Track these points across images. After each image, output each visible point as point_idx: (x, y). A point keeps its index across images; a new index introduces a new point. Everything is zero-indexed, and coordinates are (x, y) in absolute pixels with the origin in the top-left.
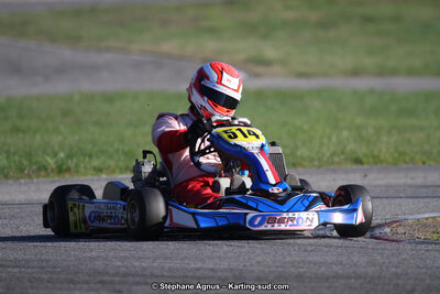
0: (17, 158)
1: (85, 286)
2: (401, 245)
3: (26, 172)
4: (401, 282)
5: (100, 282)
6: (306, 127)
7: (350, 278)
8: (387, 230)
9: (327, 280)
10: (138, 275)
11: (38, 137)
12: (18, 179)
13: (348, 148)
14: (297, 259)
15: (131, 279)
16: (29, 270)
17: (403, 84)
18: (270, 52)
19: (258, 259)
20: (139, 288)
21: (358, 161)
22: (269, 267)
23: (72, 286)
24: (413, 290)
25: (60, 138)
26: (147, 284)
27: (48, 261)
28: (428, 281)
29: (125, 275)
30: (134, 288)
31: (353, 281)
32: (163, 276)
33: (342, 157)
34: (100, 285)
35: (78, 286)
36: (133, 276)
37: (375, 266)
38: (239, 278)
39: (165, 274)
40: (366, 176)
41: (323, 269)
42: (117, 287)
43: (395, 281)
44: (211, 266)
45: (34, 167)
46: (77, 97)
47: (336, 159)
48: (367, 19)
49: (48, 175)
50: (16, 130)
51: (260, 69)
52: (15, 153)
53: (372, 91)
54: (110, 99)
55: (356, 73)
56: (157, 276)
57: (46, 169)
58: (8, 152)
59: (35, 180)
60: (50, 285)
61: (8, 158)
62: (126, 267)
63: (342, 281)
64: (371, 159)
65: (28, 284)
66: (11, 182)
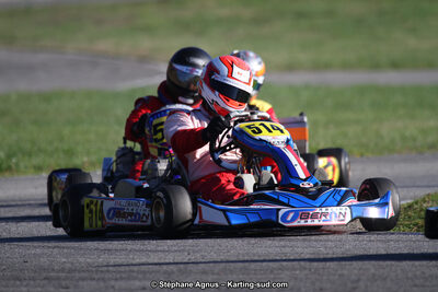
1: (32, 282)
2: (344, 237)
4: (345, 272)
7: (295, 270)
15: (77, 275)
17: (338, 79)
20: (85, 283)
23: (18, 283)
24: (359, 280)
28: (373, 271)
29: (70, 271)
30: (81, 283)
34: (46, 282)
35: (25, 283)
36: (79, 272)
42: (64, 283)
43: (339, 272)
48: (300, 15)
53: (307, 87)
62: (72, 264)
63: (288, 273)
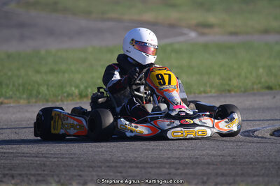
3: (60, 98)
5: (108, 167)
6: (235, 66)
9: (251, 163)
10: (132, 162)
11: (66, 75)
13: (263, 80)
16: (64, 160)
18: (211, 19)
19: (207, 151)
21: (270, 88)
26: (138, 167)
27: (75, 154)
31: (267, 164)
32: (147, 162)
33: (259, 86)
38: (195, 163)
39: (149, 161)
40: (274, 97)
41: (248, 157)
44: (177, 156)
45: (65, 95)
47: (255, 87)
49: (73, 100)
50: (52, 71)
51: (206, 31)
55: (266, 31)
56: (143, 163)
57: (72, 95)
58: (48, 85)
59: (65, 103)
60: (77, 169)
61: (48, 89)
64: (278, 87)
65: (63, 168)
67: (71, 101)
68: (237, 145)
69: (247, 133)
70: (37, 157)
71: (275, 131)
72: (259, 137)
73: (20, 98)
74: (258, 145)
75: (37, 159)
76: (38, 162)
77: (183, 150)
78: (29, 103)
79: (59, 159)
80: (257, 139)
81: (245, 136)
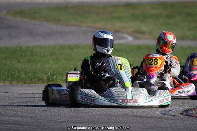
0: (29, 74)
3: (33, 81)
8: (194, 112)
11: (39, 65)
12: (30, 84)
14: (153, 125)
16: (33, 127)
19: (135, 124)
22: (140, 128)
25: (49, 65)
27: (41, 123)
37: (187, 129)
45: (37, 79)
46: (57, 47)
49: (43, 83)
50: (29, 61)
52: (29, 72)
54: (72, 48)
57: (42, 80)
59: (37, 85)
61: (25, 74)
66: (26, 85)
67: (41, 83)
68: (156, 121)
69: (164, 112)
70: (14, 124)
71: (184, 111)
72: (172, 115)
73: (6, 80)
74: (172, 121)
75: (14, 126)
76: (15, 128)
77: (118, 123)
78: (11, 84)
79: (30, 126)
80: (171, 116)
81: (162, 114)
